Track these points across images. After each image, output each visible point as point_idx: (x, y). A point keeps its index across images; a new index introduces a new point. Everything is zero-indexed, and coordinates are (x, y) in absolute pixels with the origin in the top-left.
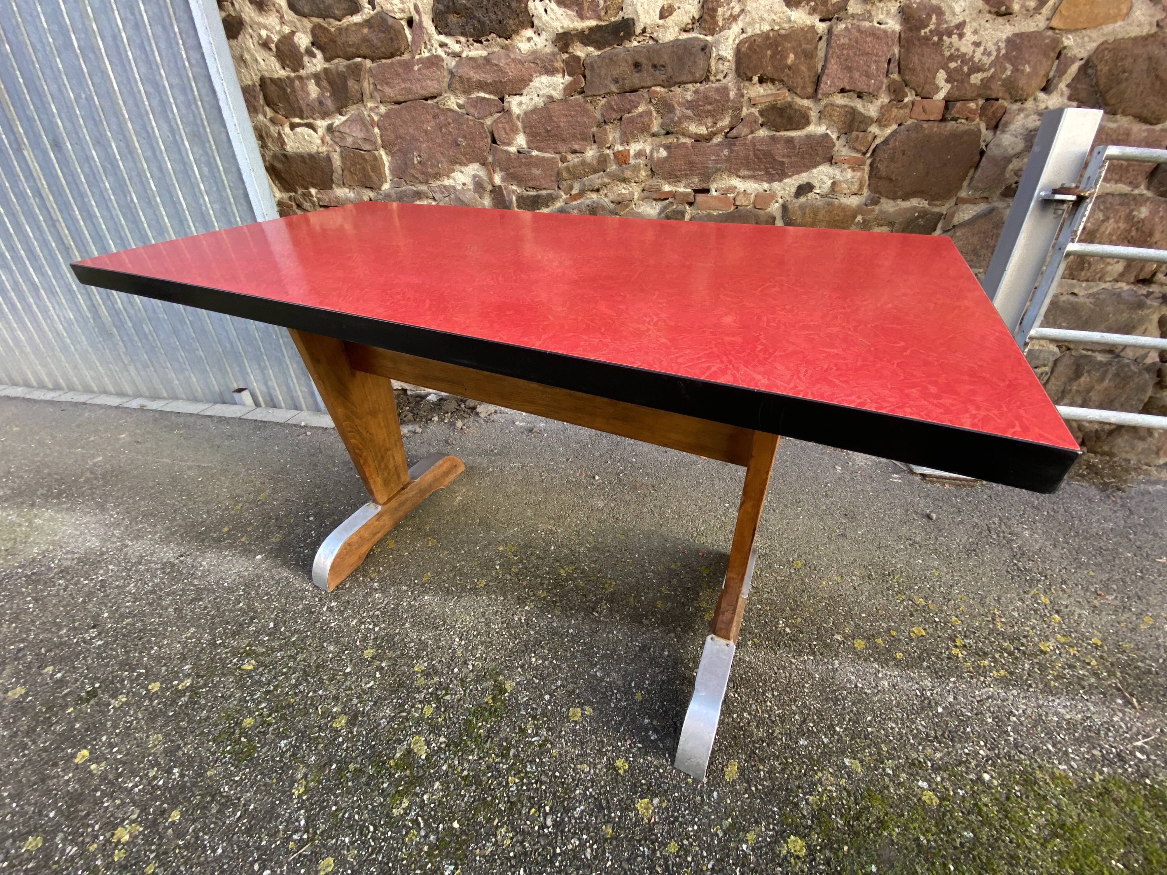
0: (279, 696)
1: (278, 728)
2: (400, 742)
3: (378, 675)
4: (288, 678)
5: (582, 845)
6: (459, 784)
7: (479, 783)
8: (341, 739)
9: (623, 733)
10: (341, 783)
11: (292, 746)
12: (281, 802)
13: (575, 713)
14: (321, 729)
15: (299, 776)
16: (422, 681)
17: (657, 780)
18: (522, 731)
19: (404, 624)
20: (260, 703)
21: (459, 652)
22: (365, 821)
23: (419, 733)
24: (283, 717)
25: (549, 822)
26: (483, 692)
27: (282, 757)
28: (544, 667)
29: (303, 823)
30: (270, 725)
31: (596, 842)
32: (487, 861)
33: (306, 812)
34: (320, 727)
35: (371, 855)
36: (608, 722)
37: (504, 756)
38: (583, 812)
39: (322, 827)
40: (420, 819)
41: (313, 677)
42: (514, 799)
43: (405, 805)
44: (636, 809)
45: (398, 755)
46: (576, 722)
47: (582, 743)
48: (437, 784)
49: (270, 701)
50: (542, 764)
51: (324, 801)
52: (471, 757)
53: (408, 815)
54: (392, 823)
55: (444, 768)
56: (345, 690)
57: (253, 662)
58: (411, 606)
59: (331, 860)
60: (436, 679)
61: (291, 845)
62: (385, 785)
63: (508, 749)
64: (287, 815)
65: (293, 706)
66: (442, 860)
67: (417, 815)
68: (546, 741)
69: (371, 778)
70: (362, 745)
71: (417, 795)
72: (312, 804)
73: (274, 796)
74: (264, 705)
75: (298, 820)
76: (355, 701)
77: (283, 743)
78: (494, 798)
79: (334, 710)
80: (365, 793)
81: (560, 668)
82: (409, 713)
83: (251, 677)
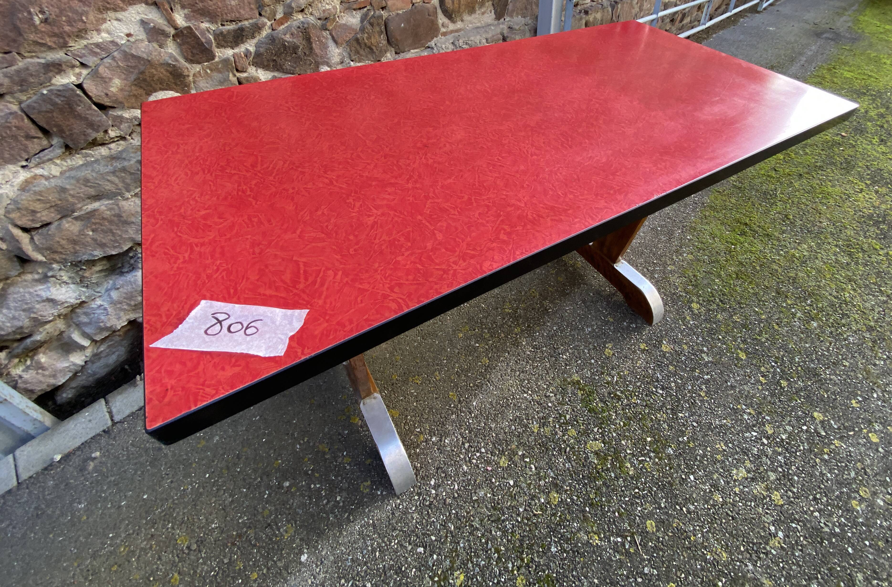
0: (507, 550)
1: (538, 552)
2: (587, 458)
3: (527, 460)
4: (495, 538)
5: (675, 382)
6: (627, 429)
7: (629, 419)
8: (569, 500)
9: (628, 337)
10: (601, 506)
11: (559, 542)
12: (601, 555)
13: (608, 352)
14: (554, 515)
15: (586, 538)
16: (547, 430)
17: (655, 336)
18: (608, 383)
19: (491, 428)
20: (506, 568)
21: (536, 398)
22: (631, 494)
23: (586, 443)
24: (530, 547)
25: (661, 392)
26: (573, 394)
27: (565, 551)
28: (573, 353)
29: (619, 539)
30: (532, 560)
31: (675, 376)
32: (671, 430)
33: (613, 536)
34: (552, 515)
35: (652, 495)
36: (619, 340)
37: (619, 399)
38: (660, 374)
39: (626, 525)
40: (640, 459)
41: (504, 514)
42: (645, 404)
43: (629, 466)
44: (665, 352)
45: (596, 461)
46: (614, 354)
47: (626, 357)
48: (623, 442)
49: (508, 559)
50: (630, 382)
51: (610, 521)
52: (613, 417)
53: (635, 465)
54: (636, 477)
55: (614, 435)
56: (529, 488)
57: (456, 573)
58: (476, 417)
59: (648, 522)
60: (551, 419)
61: (632, 550)
62: (613, 475)
63: (616, 395)
64: (611, 551)
65: (524, 536)
66: (665, 453)
67: (637, 459)
68: (619, 374)
69: (604, 484)
70: (579, 485)
71: (625, 456)
72: (609, 531)
73: (593, 561)
74: (510, 565)
75: (616, 543)
76: (542, 483)
77: (553, 549)
78: (641, 413)
79: (543, 500)
80: (613, 490)
81: (578, 346)
82: (568, 445)
83: (474, 576)
